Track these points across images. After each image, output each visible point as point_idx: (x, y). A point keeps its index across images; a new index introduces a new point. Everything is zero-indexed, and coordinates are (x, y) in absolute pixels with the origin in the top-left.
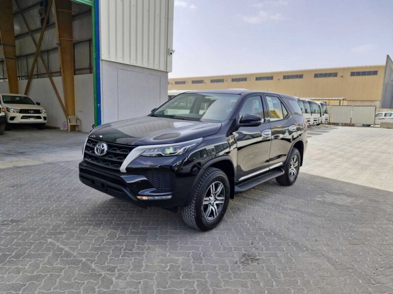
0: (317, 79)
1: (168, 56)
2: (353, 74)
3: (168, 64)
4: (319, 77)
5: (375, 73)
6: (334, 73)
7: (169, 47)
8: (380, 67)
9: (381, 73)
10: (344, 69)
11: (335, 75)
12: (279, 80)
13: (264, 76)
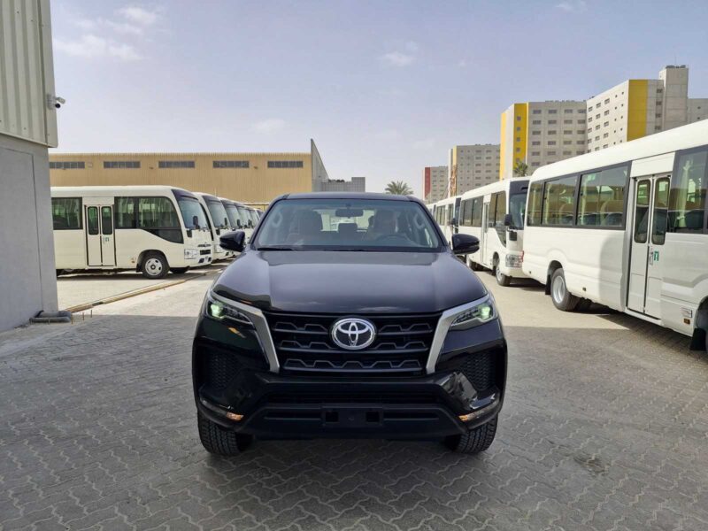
0: (218, 170)
1: (48, 111)
2: (271, 165)
3: (49, 128)
4: (222, 167)
5: (300, 164)
6: (244, 162)
7: (47, 91)
8: (305, 156)
9: (307, 165)
10: (257, 156)
11: (245, 164)
12: (152, 168)
13: (122, 160)
